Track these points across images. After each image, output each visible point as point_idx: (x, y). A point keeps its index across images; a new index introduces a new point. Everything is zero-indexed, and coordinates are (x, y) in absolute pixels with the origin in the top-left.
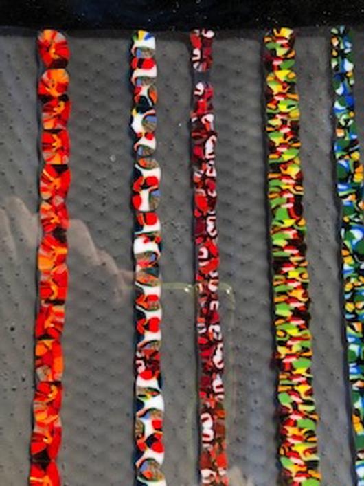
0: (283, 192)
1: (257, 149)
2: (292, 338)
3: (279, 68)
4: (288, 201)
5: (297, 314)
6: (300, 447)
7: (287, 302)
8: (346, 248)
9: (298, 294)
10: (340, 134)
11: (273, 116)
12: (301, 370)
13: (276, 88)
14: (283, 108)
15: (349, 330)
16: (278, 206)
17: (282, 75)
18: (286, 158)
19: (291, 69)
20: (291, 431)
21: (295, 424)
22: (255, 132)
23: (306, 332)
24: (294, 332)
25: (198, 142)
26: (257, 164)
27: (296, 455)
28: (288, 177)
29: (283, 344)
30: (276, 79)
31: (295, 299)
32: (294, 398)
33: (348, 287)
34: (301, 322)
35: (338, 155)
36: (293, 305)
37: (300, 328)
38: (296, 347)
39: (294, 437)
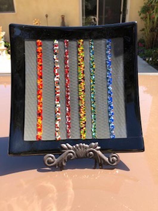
0: (81, 70)
1: (76, 62)
5: (83, 91)
8: (91, 79)
9: (83, 87)
10: (91, 59)
11: (79, 56)
12: (83, 100)
13: (80, 51)
14: (81, 54)
16: (80, 72)
17: (81, 48)
18: (82, 63)
19: (83, 47)
21: (82, 109)
22: (76, 59)
23: (84, 94)
24: (82, 94)
25: (66, 61)
26: (76, 65)
28: (82, 67)
29: (80, 95)
32: (82, 105)
33: (92, 86)
36: (82, 89)
38: (83, 96)
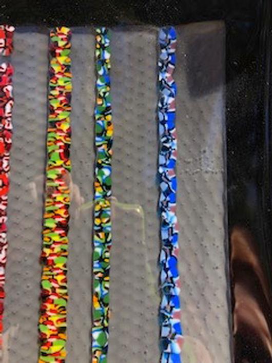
0: (57, 141)
1: (43, 111)
2: (55, 242)
3: (60, 55)
4: (60, 147)
5: (60, 226)
6: (54, 318)
7: (53, 218)
8: (98, 181)
9: (62, 212)
10: (100, 102)
11: (53, 88)
12: (60, 265)
13: (57, 69)
14: (61, 83)
15: (96, 238)
16: (54, 151)
17: (62, 60)
18: (61, 117)
19: (68, 56)
20: (50, 306)
21: (52, 302)
22: (43, 100)
23: (65, 238)
24: (56, 238)
26: (42, 121)
27: (52, 323)
28: (61, 131)
29: (48, 246)
30: (57, 62)
31: (59, 216)
32: (53, 284)
33: (97, 208)
34: (62, 232)
35: (97, 117)
36: (58, 220)
37: (61, 236)
38: (57, 249)
39: (52, 311)
